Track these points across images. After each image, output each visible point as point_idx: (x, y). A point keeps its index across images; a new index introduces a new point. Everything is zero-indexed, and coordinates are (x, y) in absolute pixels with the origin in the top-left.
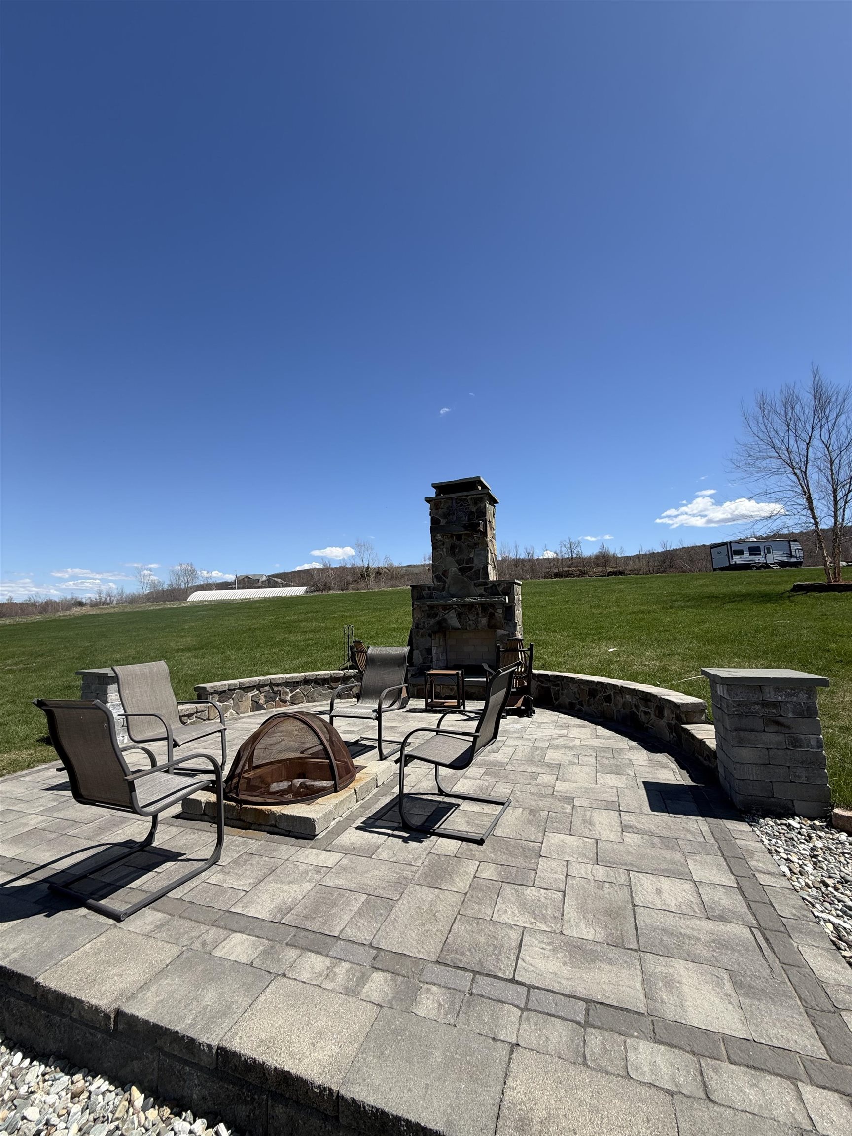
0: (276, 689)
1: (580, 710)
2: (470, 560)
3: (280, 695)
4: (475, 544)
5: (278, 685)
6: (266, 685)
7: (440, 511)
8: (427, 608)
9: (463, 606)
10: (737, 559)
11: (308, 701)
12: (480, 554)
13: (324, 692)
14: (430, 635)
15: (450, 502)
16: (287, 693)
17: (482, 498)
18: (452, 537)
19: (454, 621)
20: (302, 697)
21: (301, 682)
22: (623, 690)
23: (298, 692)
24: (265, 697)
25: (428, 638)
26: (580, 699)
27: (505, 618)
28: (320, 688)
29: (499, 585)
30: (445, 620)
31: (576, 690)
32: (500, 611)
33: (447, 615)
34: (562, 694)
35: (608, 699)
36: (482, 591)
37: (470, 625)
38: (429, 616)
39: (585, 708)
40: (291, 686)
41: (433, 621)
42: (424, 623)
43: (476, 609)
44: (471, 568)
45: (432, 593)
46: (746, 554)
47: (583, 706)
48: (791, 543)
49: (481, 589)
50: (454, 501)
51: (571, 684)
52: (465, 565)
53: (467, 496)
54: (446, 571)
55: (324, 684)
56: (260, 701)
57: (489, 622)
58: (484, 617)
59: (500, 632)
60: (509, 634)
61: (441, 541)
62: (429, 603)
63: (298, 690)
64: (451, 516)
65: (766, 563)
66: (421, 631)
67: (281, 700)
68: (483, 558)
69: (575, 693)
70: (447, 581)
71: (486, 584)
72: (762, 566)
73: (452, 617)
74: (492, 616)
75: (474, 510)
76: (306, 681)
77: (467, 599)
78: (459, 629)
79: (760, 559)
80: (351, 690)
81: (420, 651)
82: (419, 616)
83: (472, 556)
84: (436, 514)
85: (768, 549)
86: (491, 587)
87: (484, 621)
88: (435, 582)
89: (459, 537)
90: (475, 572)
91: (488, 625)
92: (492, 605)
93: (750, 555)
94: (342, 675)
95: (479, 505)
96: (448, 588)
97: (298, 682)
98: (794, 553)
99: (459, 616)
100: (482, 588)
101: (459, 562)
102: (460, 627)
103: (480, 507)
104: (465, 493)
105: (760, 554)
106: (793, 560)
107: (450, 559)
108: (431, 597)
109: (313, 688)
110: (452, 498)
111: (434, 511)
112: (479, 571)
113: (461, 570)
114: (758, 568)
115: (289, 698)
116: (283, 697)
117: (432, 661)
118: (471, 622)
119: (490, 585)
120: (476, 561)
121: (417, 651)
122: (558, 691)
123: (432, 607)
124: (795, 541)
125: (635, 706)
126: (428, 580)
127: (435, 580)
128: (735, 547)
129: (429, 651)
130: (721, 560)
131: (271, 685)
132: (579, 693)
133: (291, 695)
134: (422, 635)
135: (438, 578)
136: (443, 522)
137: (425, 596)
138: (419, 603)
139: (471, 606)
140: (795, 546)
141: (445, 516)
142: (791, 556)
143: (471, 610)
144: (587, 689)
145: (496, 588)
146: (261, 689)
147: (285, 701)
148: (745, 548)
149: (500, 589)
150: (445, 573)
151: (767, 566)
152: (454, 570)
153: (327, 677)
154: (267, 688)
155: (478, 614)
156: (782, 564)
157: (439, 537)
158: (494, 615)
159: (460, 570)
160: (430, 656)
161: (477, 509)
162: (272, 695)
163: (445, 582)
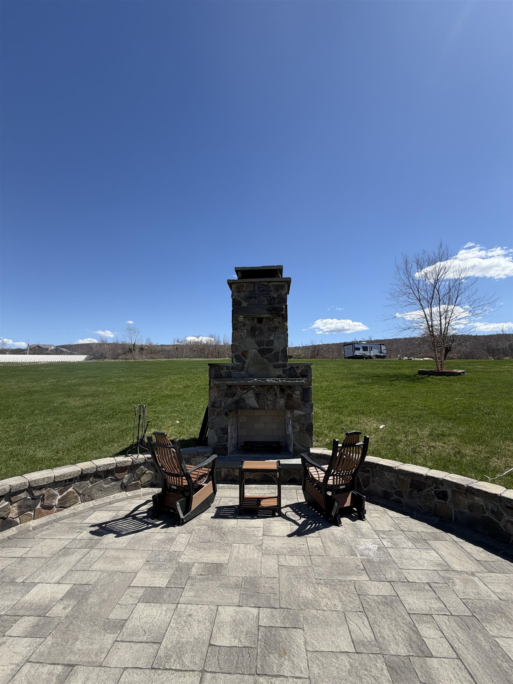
0: (37, 493)
1: (399, 502)
2: (271, 342)
3: (43, 500)
4: (276, 328)
5: (40, 488)
6: (22, 491)
7: (242, 294)
8: (225, 388)
9: (262, 386)
10: (357, 353)
11: (84, 501)
12: (279, 337)
13: (105, 486)
14: (226, 414)
15: (253, 286)
16: (54, 496)
17: (283, 285)
18: (253, 319)
19: (251, 400)
20: (76, 497)
21: (76, 478)
22: (470, 491)
23: (71, 491)
24: (19, 507)
25: (225, 418)
26: (398, 490)
27: (302, 400)
28: (101, 482)
29: (297, 368)
30: (243, 400)
31: (393, 479)
32: (298, 393)
33: (245, 395)
34: (373, 481)
35: (443, 496)
36: (281, 373)
37: (268, 405)
38: (226, 395)
39: (405, 499)
40: (61, 486)
41: (230, 400)
42: (221, 402)
43: (275, 390)
44: (270, 350)
45: (230, 372)
46: (361, 350)
47: (402, 497)
48: (382, 346)
49: (279, 371)
50: (256, 286)
51: (386, 473)
52: (265, 347)
53: (269, 282)
54: (245, 351)
55: (106, 477)
56: (10, 515)
57: (287, 403)
58: (282, 397)
59: (297, 412)
60: (306, 415)
61: (242, 322)
62: (229, 383)
63: (71, 489)
64: (253, 300)
65: (370, 356)
66: (218, 410)
67: (44, 507)
68: (283, 341)
69: (391, 483)
70: (247, 361)
71: (285, 366)
72: (368, 357)
73: (250, 397)
74: (290, 397)
75: (275, 296)
76: (83, 476)
77: (268, 380)
78: (256, 409)
79: (367, 353)
80: (139, 479)
81: (216, 431)
82: (216, 395)
83: (272, 338)
84: (238, 296)
85: (371, 348)
86: (290, 369)
87: (282, 402)
88: (235, 362)
89: (260, 320)
90: (275, 353)
91: (286, 406)
92: (290, 387)
93: (363, 351)
94: (130, 464)
95: (280, 292)
96: (248, 368)
97: (70, 480)
98: (382, 351)
99: (257, 395)
100: (281, 369)
101: (259, 343)
102: (257, 406)
103: (281, 293)
104: (268, 279)
105: (367, 351)
106: (382, 355)
107: (250, 340)
108: (229, 376)
109: (92, 483)
110: (254, 283)
111: (235, 293)
112: (278, 353)
113: (262, 352)
114: (366, 358)
115: (57, 502)
116: (47, 503)
117: (227, 441)
118: (269, 403)
119: (288, 367)
120: (276, 344)
121: (213, 431)
122: (368, 478)
123: (230, 386)
124: (383, 345)
125: (493, 512)
126: (227, 360)
127: (234, 360)
128: (356, 346)
129: (225, 431)
130: (349, 352)
131: (30, 488)
132: (397, 483)
133: (59, 497)
134: (219, 414)
135: (237, 358)
136: (244, 304)
137: (223, 375)
138: (217, 383)
139: (271, 387)
140: (383, 347)
141: (248, 298)
142: (381, 352)
143: (269, 391)
144: (409, 480)
145: (295, 371)
146: (13, 499)
147: (49, 508)
148: (360, 346)
149: (299, 371)
150: (245, 354)
151: (370, 357)
152: (253, 351)
153: (112, 467)
154: (23, 495)
155: (276, 394)
156: (377, 357)
157: (241, 318)
158: (292, 396)
159: (260, 351)
160: (226, 436)
161: (278, 296)
162: (31, 503)
163: (244, 362)
